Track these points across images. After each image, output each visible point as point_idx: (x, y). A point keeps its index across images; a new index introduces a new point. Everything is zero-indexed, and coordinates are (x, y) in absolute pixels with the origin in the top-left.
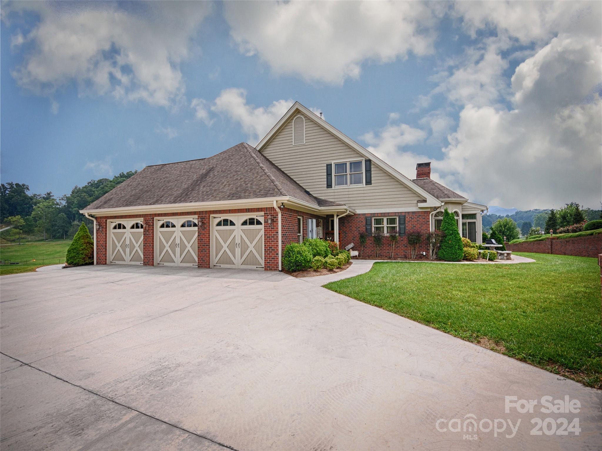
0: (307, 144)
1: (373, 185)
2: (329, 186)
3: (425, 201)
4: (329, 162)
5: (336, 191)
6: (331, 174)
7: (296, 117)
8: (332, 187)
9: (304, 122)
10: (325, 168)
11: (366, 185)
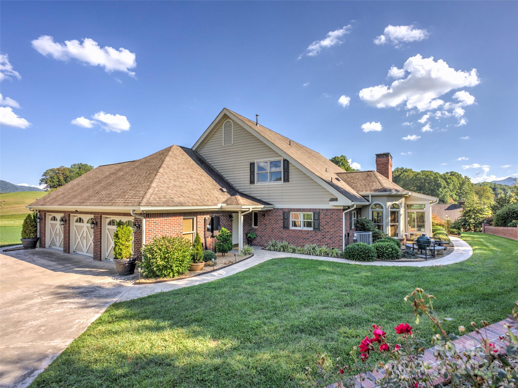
0: (234, 144)
1: (290, 182)
2: (252, 182)
3: (336, 200)
4: (252, 161)
5: (258, 187)
6: (254, 172)
7: (226, 121)
8: (254, 184)
9: (232, 125)
10: (249, 166)
11: (284, 182)
